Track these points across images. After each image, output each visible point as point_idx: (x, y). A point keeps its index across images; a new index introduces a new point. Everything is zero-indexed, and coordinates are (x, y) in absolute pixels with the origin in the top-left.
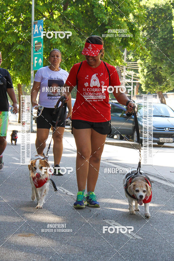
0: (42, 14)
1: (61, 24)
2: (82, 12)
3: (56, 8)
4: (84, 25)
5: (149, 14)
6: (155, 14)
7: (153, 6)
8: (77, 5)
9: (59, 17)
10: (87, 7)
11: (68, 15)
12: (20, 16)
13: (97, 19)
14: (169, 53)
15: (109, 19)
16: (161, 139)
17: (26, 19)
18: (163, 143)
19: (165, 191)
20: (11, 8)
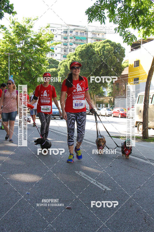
0: (12, 73)
1: (19, 77)
2: (27, 73)
3: (17, 71)
4: (27, 77)
6: (52, 74)
7: (51, 71)
8: (25, 70)
9: (18, 74)
10: (28, 71)
11: (21, 74)
12: (4, 74)
13: (32, 75)
14: (57, 87)
15: (36, 75)
16: (55, 117)
17: (6, 75)
18: (56, 118)
19: (56, 135)
20: (1, 71)
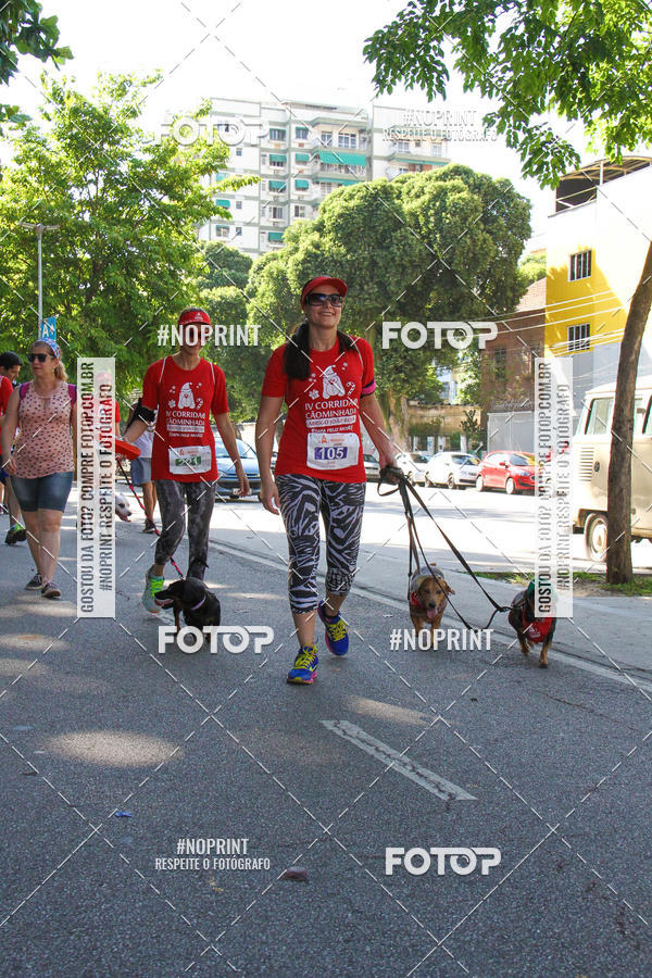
0: (55, 309)
1: (82, 323)
2: (115, 306)
3: (74, 301)
4: (118, 324)
5: (214, 310)
6: (222, 310)
7: (219, 299)
8: (106, 297)
9: (80, 312)
10: (121, 299)
11: (91, 310)
12: (20, 312)
13: (136, 316)
15: (153, 317)
17: (29, 317)
20: (8, 300)
